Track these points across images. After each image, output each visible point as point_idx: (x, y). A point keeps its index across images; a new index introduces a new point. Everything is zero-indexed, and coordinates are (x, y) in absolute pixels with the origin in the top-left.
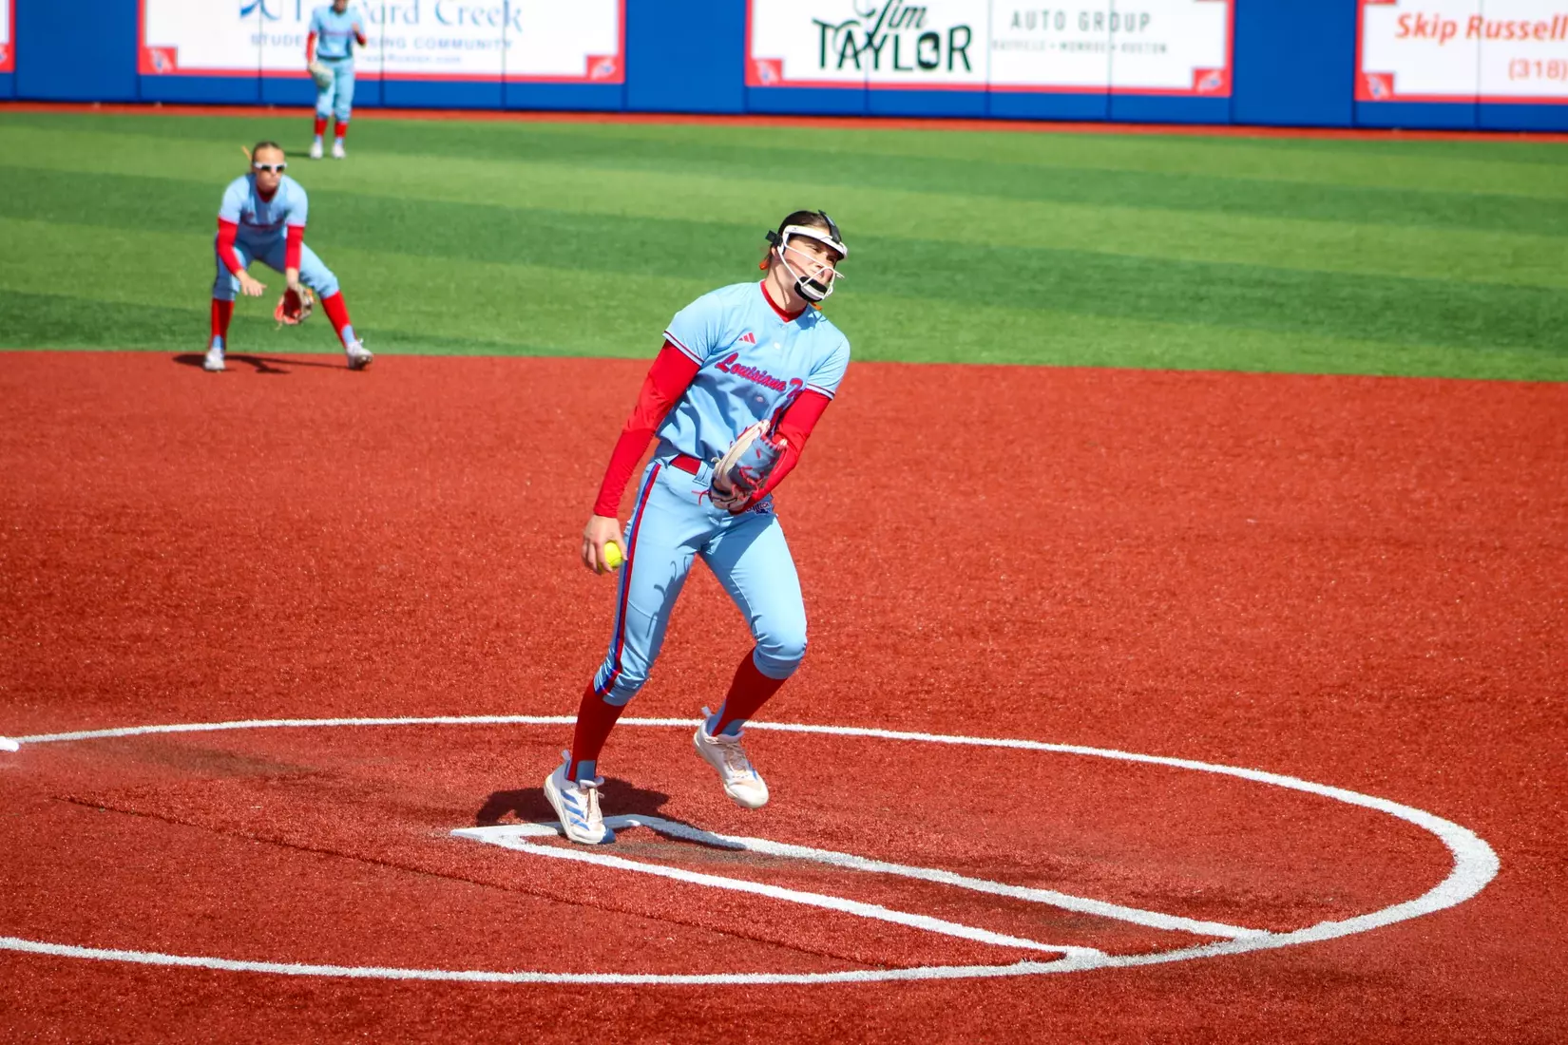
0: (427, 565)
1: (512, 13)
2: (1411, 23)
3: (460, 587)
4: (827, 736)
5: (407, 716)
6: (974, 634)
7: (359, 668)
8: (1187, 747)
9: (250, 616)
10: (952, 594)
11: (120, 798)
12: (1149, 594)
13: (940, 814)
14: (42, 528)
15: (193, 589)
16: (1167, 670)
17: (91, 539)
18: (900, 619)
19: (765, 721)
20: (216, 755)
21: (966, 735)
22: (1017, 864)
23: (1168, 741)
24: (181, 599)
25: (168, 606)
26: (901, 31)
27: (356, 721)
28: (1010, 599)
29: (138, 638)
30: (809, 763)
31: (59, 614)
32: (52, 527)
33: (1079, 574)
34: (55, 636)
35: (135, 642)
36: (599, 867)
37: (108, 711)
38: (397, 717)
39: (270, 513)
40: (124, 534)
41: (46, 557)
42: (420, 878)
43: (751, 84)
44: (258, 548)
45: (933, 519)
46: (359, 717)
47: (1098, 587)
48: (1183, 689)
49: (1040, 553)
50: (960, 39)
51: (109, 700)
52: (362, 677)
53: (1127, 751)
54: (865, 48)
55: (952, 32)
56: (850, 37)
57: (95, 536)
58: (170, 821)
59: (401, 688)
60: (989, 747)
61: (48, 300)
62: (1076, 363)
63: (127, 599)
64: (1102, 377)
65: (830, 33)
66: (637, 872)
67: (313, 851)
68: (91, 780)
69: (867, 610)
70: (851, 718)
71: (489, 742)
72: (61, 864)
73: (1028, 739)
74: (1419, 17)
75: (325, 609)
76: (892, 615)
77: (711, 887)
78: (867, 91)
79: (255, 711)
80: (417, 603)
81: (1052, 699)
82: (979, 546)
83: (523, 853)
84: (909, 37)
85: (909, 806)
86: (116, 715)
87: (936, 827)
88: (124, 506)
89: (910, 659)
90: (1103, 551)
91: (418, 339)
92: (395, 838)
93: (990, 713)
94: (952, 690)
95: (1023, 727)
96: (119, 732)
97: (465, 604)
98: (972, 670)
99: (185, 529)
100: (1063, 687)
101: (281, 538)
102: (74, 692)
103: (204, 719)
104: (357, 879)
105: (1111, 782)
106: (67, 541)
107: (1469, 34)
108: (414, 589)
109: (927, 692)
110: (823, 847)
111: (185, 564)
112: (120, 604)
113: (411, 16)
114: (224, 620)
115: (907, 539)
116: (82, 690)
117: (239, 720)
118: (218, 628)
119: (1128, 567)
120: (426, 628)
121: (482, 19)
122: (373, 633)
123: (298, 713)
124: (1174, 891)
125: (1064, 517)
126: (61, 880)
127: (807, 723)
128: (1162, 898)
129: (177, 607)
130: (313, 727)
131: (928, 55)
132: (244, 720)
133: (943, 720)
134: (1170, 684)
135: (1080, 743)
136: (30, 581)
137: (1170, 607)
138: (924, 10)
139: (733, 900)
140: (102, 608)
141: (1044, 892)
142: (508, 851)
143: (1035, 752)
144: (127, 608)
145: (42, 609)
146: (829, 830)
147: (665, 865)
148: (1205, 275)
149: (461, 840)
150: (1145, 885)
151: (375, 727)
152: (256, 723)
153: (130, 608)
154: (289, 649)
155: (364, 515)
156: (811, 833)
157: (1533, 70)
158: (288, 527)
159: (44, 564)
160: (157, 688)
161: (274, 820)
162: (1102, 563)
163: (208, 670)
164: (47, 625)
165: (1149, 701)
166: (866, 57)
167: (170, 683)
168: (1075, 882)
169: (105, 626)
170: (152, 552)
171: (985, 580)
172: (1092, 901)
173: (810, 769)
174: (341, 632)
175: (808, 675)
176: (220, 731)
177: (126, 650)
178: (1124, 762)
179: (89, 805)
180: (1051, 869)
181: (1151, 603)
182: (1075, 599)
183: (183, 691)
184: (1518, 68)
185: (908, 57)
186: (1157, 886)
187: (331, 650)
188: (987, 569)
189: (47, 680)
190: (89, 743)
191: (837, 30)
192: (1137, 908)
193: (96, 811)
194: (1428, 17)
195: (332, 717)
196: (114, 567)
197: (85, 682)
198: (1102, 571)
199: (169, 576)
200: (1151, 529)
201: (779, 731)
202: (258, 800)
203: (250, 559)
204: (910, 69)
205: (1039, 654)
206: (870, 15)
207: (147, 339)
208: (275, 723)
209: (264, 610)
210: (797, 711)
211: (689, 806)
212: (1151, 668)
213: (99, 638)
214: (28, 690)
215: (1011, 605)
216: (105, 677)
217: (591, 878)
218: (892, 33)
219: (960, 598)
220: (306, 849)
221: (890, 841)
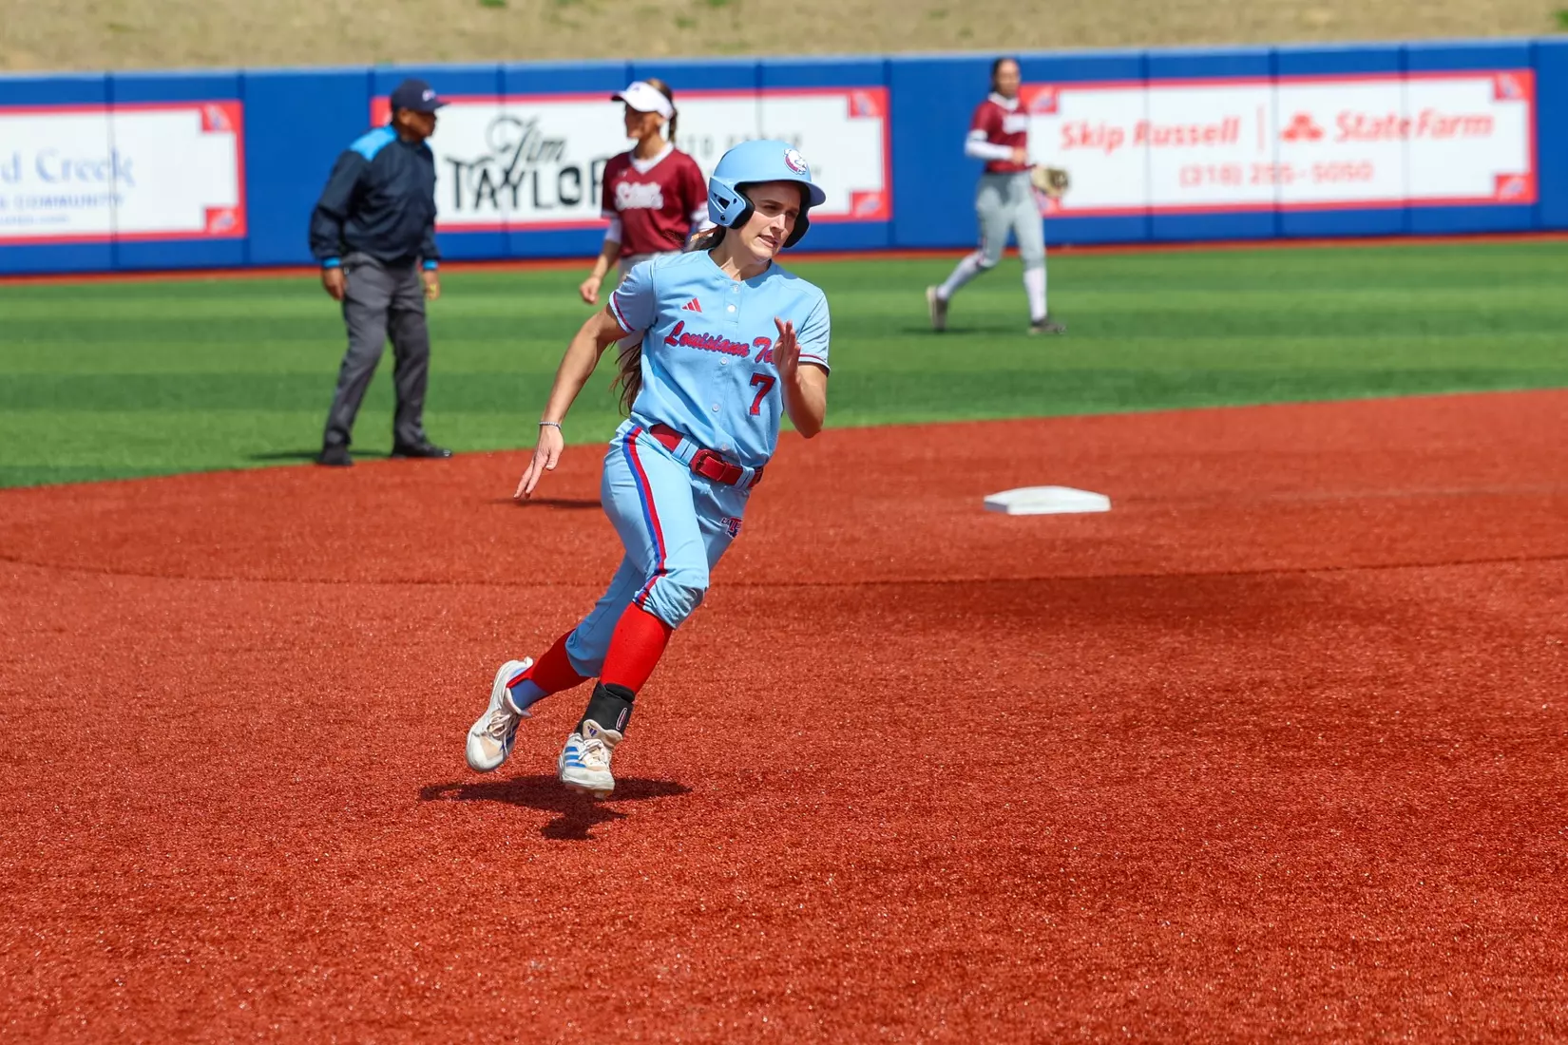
1: (121, 162)
2: (1076, 133)
26: (540, 167)
54: (502, 186)
55: (593, 164)
56: (485, 176)
65: (464, 172)
74: (1084, 127)
78: (505, 233)
84: (548, 171)
107: (1136, 142)
113: (11, 172)
121: (89, 173)
131: (569, 188)
138: (563, 142)
166: (504, 195)
184: (1190, 176)
185: (548, 194)
191: (471, 167)
194: (1093, 125)
204: (549, 207)
206: (505, 149)
218: (530, 168)
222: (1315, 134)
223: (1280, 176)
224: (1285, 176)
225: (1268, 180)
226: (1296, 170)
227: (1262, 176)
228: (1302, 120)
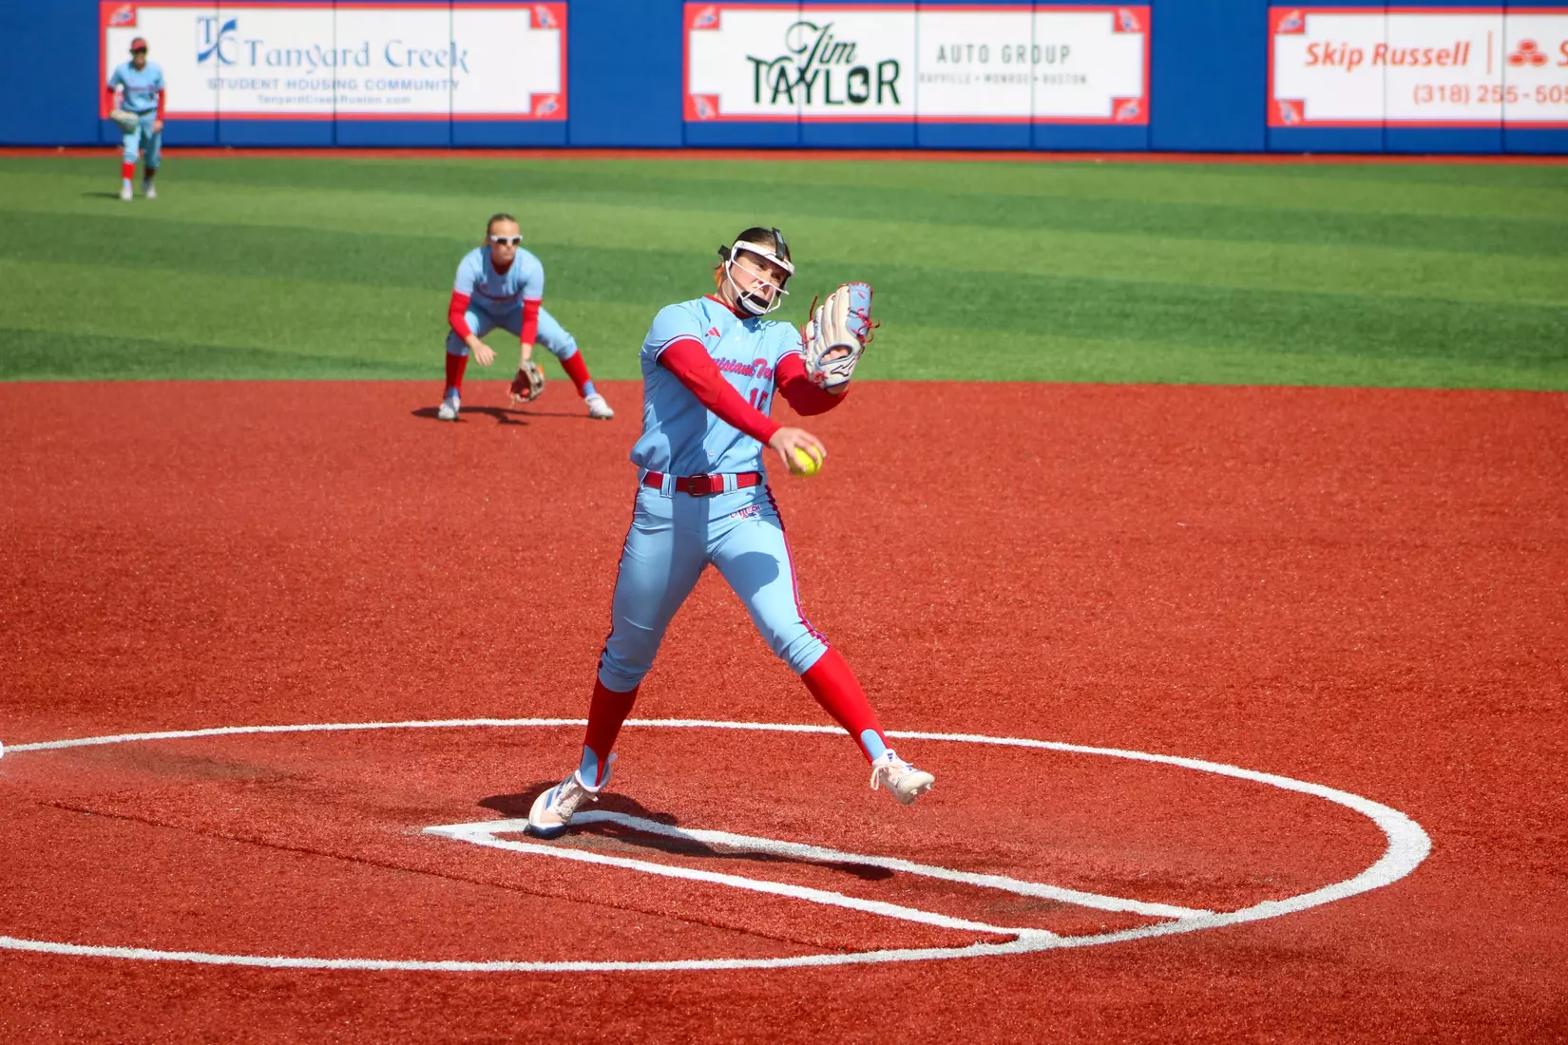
0: (392, 579)
1: (459, 54)
2: (1320, 51)
3: (424, 598)
4: (782, 734)
5: (377, 721)
6: (920, 635)
7: (328, 675)
8: (1128, 738)
9: (224, 629)
10: (898, 598)
11: (105, 803)
12: (1086, 595)
13: (893, 805)
14: (21, 549)
15: (167, 604)
16: (1106, 666)
17: (68, 558)
18: (848, 621)
19: (722, 720)
20: (195, 761)
21: (915, 730)
22: (968, 852)
23: (1109, 733)
24: (156, 613)
25: (145, 621)
26: (832, 66)
27: (329, 727)
28: (954, 602)
29: (117, 651)
30: (766, 759)
31: (40, 630)
32: (30, 548)
33: (1019, 577)
34: (37, 651)
35: (114, 656)
36: (568, 861)
37: (89, 720)
38: (368, 721)
39: (239, 532)
40: (100, 553)
41: (25, 577)
42: (394, 874)
43: (689, 119)
44: (228, 564)
45: (877, 528)
46: (332, 723)
47: (1038, 589)
48: (1122, 684)
49: (979, 557)
50: (888, 73)
51: (90, 710)
52: (333, 685)
53: (1070, 743)
54: (797, 83)
55: (881, 66)
56: (783, 73)
57: (72, 556)
58: (152, 823)
59: (370, 694)
60: (938, 741)
61: (19, 334)
62: (1009, 379)
63: (105, 614)
64: (1033, 391)
65: (763, 69)
66: (604, 865)
67: (290, 850)
68: (76, 786)
69: (816, 614)
70: (804, 716)
71: (457, 744)
72: (48, 866)
73: (975, 733)
74: (1327, 46)
75: (296, 621)
76: (841, 618)
77: (675, 878)
78: (800, 124)
79: (231, 719)
80: (384, 614)
81: (998, 694)
82: (922, 553)
83: (493, 848)
84: (840, 72)
85: (863, 798)
86: (97, 724)
87: (889, 819)
88: (99, 528)
89: (859, 660)
90: (1041, 555)
91: (375, 365)
92: (370, 836)
93: (938, 709)
94: (900, 688)
95: (969, 722)
96: (100, 740)
97: (430, 614)
98: (919, 669)
99: (158, 548)
100: (1006, 683)
101: (251, 555)
102: (57, 703)
103: (183, 727)
104: (335, 875)
105: (1056, 772)
106: (45, 561)
107: (1375, 62)
108: (380, 602)
109: (877, 691)
110: (781, 839)
111: (160, 581)
112: (99, 619)
113: (362, 58)
114: (198, 633)
115: (853, 547)
116: (65, 702)
117: (216, 727)
118: (193, 640)
119: (1065, 570)
120: (393, 638)
121: (430, 60)
122: (342, 644)
123: (272, 719)
124: (1120, 874)
125: (1002, 523)
126: (50, 882)
127: (761, 721)
128: (1109, 882)
129: (153, 621)
130: (287, 732)
131: (858, 88)
132: (221, 727)
133: (893, 717)
134: (1110, 679)
135: (1025, 737)
136: (11, 599)
137: (1108, 607)
138: (853, 45)
139: (697, 889)
140: (81, 623)
141: (995, 877)
142: (478, 847)
143: (982, 745)
144: (105, 623)
145: (23, 626)
146: (787, 822)
147: (631, 858)
148: (1129, 293)
149: (432, 837)
150: (1092, 869)
151: (347, 731)
152: (233, 730)
153: (108, 623)
154: (262, 659)
155: (329, 531)
156: (770, 825)
157: (1437, 95)
158: (257, 544)
159: (23, 582)
160: (136, 698)
161: (252, 821)
162: (1041, 567)
163: (185, 681)
164: (29, 641)
165: (1089, 695)
166: (799, 92)
167: (148, 693)
168: (1025, 867)
169: (84, 640)
170: (127, 570)
171: (929, 584)
172: (1042, 885)
173: (767, 765)
174: (311, 642)
175: (762, 676)
176: (198, 737)
177: (105, 664)
178: (1068, 754)
179: (74, 810)
180: (1002, 856)
181: (1089, 603)
182: (1015, 600)
183: (161, 702)
184: (1423, 94)
185: (839, 91)
186: (1104, 870)
187: (302, 660)
188: (930, 572)
189: (31, 692)
190: (72, 751)
191: (771, 65)
192: (1086, 891)
193: (81, 815)
194: (1336, 45)
195: (306, 723)
196: (91, 585)
197: (67, 694)
198: (1040, 573)
199: (144, 593)
200: (1086, 533)
201: (736, 730)
202: (236, 802)
203: (222, 576)
204: (841, 103)
205: (983, 653)
206: (801, 51)
207: (116, 370)
208: (250, 729)
209: (236, 623)
210: (752, 710)
211: (651, 802)
212: (1092, 665)
213: (79, 652)
214: (12, 702)
215: (955, 607)
216: (86, 689)
217: (559, 871)
218: (823, 68)
219: (905, 601)
220: (284, 848)
221: (846, 831)
222: (1539, 60)
223: (1506, 96)
224: (1512, 97)
225: (1495, 101)
226: (1520, 92)
227: (1490, 96)
228: (1528, 46)
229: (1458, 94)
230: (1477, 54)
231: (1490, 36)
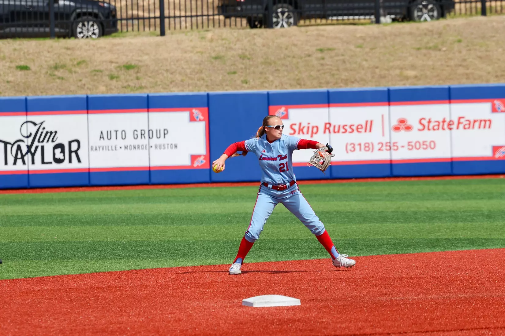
2: (296, 128)
26: (45, 144)
50: (74, 146)
54: (27, 153)
55: (70, 143)
56: (19, 148)
65: (8, 147)
74: (300, 124)
78: (28, 175)
84: (49, 147)
107: (325, 132)
131: (59, 155)
138: (56, 132)
157: (357, 147)
166: (28, 158)
184: (350, 147)
185: (49, 157)
191: (12, 145)
194: (304, 124)
204: (50, 163)
206: (28, 137)
218: (40, 145)
222: (408, 128)
223: (392, 148)
224: (395, 148)
225: (387, 150)
226: (399, 145)
227: (384, 148)
228: (402, 121)
229: (368, 147)
230: (377, 126)
231: (383, 116)
